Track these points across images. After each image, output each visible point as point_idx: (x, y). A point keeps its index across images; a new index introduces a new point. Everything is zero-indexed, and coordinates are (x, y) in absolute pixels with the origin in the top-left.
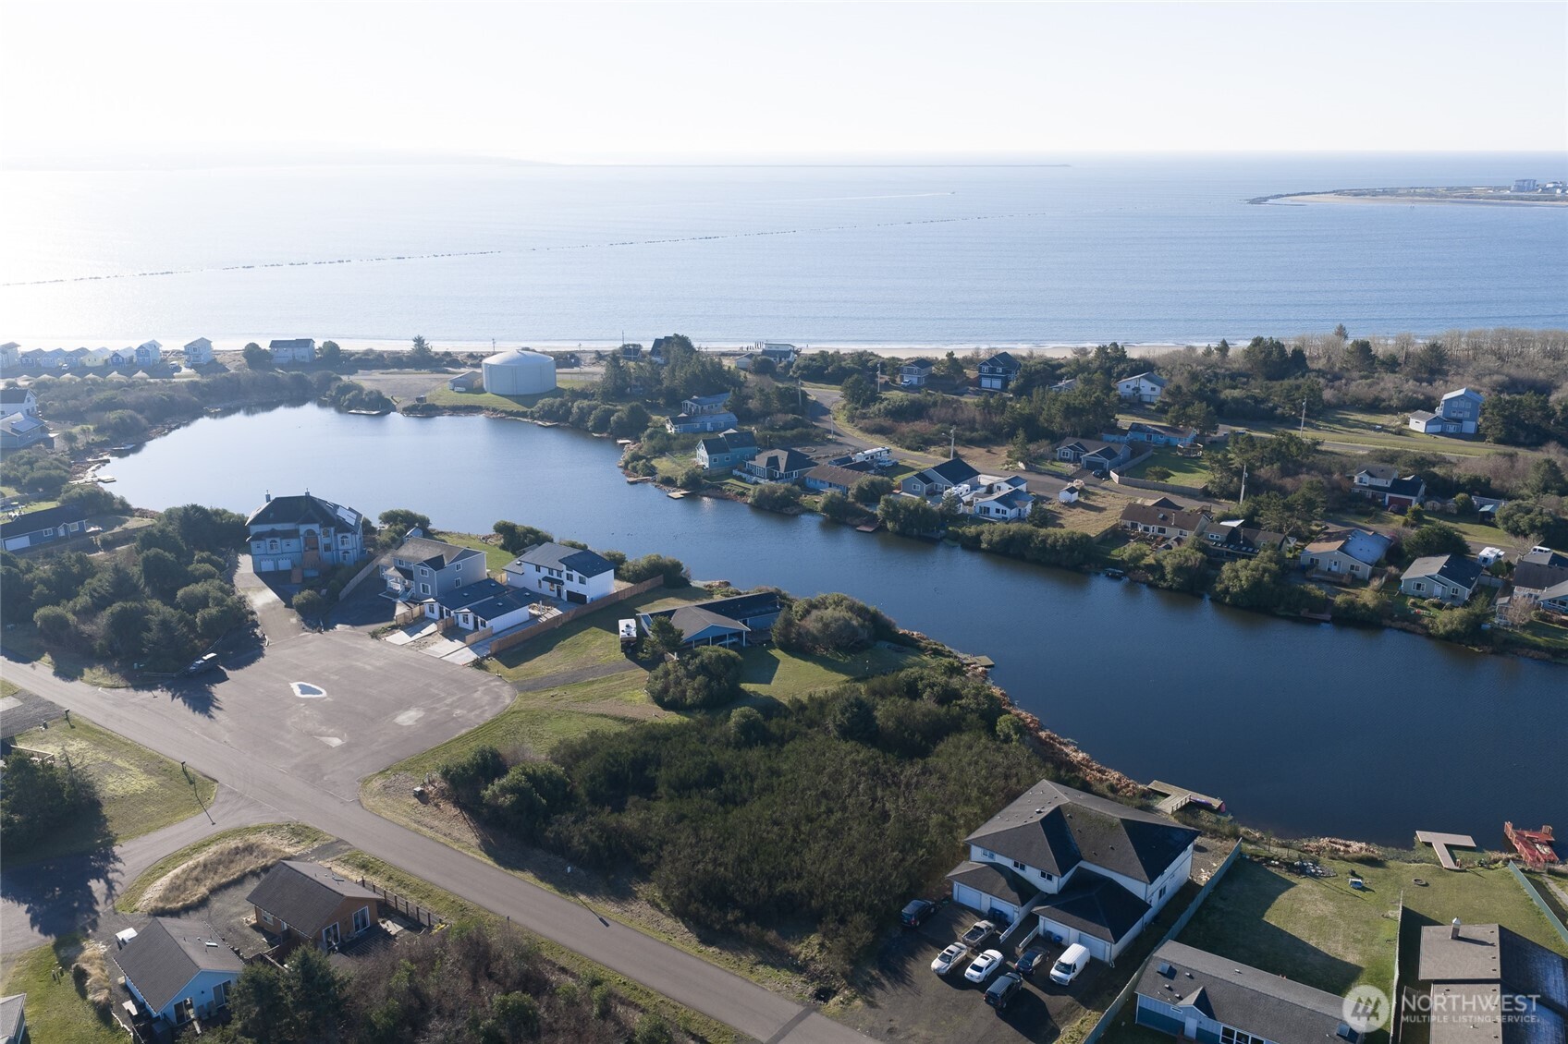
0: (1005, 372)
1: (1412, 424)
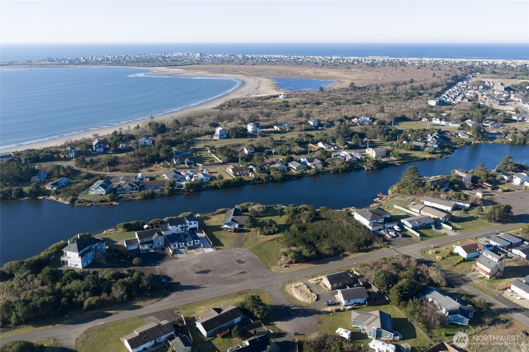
0: (104, 145)
1: (215, 138)
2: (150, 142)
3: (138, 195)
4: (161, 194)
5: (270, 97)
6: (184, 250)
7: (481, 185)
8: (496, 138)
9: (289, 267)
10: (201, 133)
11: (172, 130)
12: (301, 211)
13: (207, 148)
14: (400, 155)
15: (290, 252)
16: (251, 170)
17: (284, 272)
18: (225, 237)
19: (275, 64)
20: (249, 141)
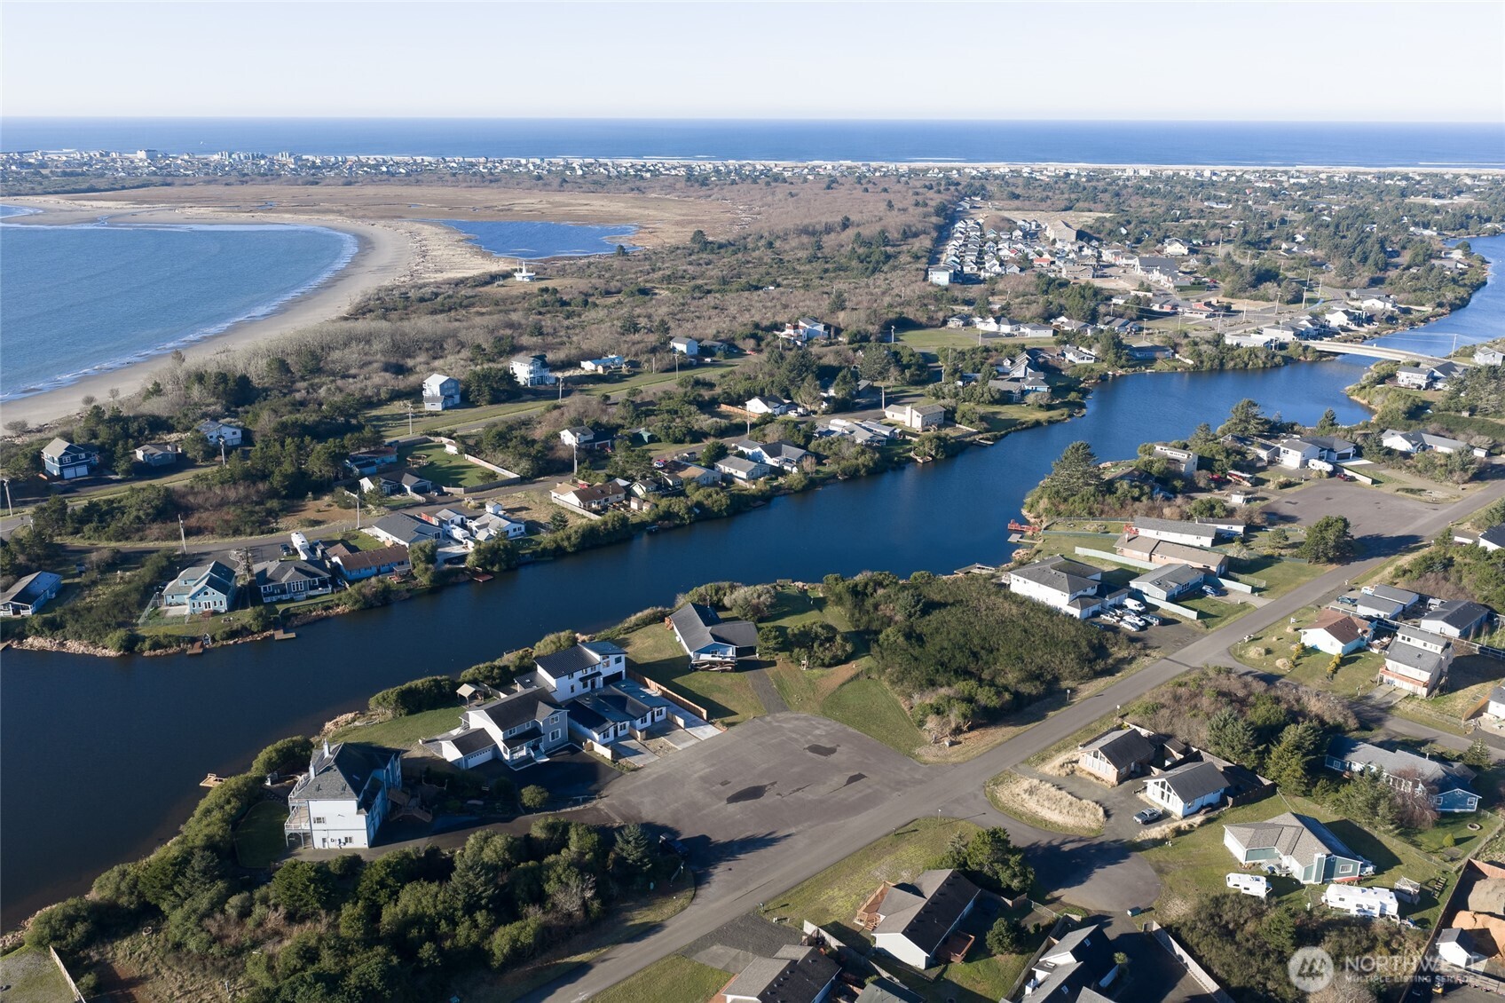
1: (428, 407)
2: (234, 433)
3: (340, 599)
4: (408, 591)
5: (488, 278)
6: (634, 741)
7: (1223, 476)
8: (1154, 360)
9: (960, 743)
10: (378, 394)
11: (276, 392)
12: (870, 590)
13: (432, 438)
14: (982, 418)
15: (949, 701)
16: (629, 493)
17: (960, 759)
18: (720, 690)
19: (418, 181)
20: (548, 410)
